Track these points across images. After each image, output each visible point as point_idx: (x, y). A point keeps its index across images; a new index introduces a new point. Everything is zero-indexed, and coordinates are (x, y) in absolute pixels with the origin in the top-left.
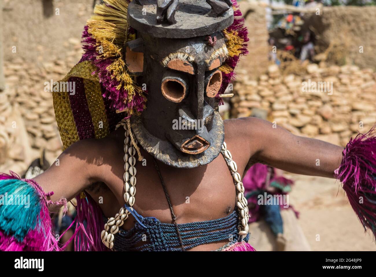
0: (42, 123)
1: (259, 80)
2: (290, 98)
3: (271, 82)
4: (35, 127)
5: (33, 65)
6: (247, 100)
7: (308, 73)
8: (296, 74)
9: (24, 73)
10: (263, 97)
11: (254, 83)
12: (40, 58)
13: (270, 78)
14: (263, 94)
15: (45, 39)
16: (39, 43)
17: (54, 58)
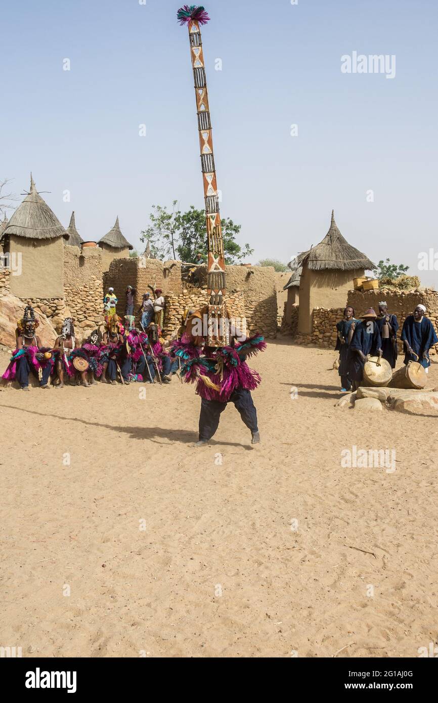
0: (77, 314)
1: (179, 296)
2: (193, 305)
3: (184, 297)
4: (74, 316)
5: (74, 288)
6: (173, 305)
7: (201, 293)
8: (196, 294)
9: (70, 291)
10: (180, 304)
11: (177, 298)
12: (78, 284)
14: (180, 302)
15: (80, 275)
16: (78, 277)
17: (84, 284)
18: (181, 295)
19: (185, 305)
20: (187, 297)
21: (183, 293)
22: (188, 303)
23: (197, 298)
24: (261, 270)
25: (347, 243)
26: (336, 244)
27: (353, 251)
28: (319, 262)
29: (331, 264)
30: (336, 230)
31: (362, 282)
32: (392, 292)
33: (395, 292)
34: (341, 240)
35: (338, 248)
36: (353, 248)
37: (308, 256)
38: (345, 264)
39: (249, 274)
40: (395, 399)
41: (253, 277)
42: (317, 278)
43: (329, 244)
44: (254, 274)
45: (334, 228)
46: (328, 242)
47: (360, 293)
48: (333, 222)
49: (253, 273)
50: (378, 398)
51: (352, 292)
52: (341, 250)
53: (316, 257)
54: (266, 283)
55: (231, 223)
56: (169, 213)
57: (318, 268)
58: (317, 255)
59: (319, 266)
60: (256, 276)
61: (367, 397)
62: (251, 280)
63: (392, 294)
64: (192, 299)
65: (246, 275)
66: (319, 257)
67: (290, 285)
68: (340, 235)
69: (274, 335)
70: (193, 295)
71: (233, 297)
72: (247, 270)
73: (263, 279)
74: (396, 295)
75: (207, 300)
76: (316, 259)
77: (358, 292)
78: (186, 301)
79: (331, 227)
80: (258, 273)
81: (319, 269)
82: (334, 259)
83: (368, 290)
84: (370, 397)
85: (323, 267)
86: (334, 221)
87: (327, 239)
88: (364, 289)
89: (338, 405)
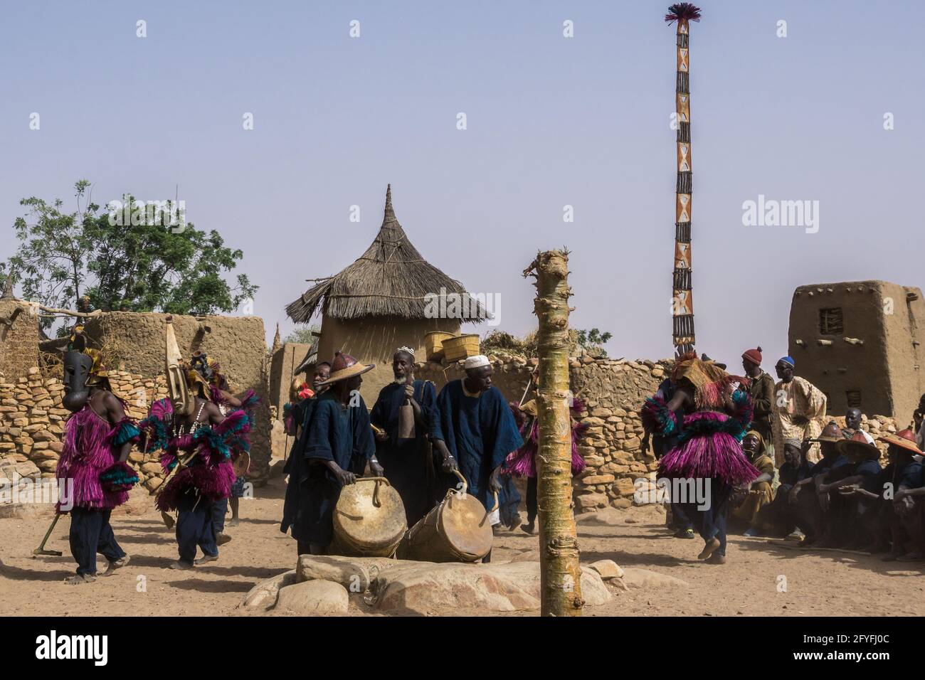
13: (29, 380)
22: (39, 398)
24: (231, 325)
25: (418, 256)
26: (393, 259)
27: (433, 276)
28: (353, 301)
29: (380, 305)
30: (398, 230)
31: (443, 342)
32: (505, 363)
33: (512, 361)
34: (406, 251)
35: (399, 269)
36: (433, 268)
37: (329, 289)
38: (411, 305)
39: (200, 334)
40: (388, 582)
41: (212, 341)
42: (349, 338)
43: (378, 261)
44: (214, 333)
45: (390, 226)
46: (377, 256)
47: (439, 367)
48: (388, 211)
49: (208, 329)
50: (340, 579)
51: (422, 365)
52: (405, 273)
53: (345, 289)
54: (243, 356)
55: (217, 243)
56: (65, 211)
57: (349, 313)
58: (350, 285)
59: (352, 308)
60: (216, 338)
61: (312, 579)
62: (204, 348)
63: (506, 367)
64: (50, 389)
65: (193, 335)
66: (353, 290)
68: (405, 240)
69: (261, 476)
70: (53, 380)
71: (152, 385)
72: (197, 323)
73: (234, 345)
74: (514, 369)
76: (347, 294)
77: (433, 366)
78: (35, 392)
79: (385, 223)
80: (223, 330)
81: (351, 316)
82: (388, 293)
83: (456, 361)
84: (322, 578)
85: (360, 310)
86: (391, 211)
87: (374, 250)
88: (448, 357)
89: (245, 604)
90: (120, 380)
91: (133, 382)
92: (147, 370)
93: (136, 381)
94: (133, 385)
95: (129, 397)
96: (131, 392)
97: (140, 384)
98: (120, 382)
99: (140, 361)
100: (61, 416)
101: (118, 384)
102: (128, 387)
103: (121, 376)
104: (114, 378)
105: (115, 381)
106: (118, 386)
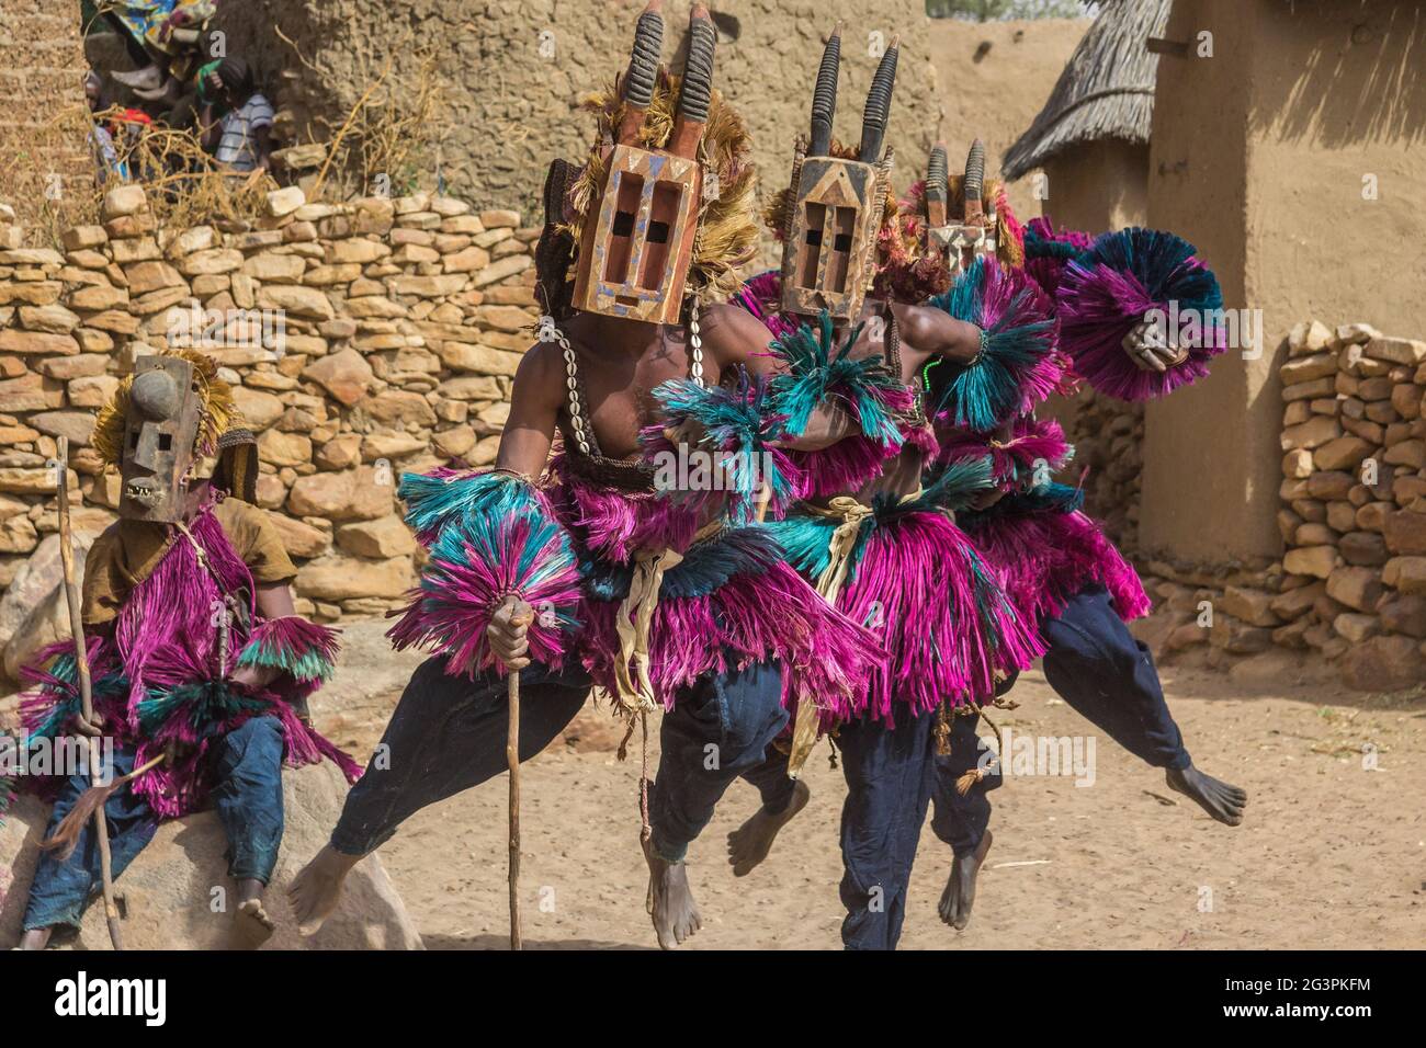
1: (69, 244)
3: (121, 251)
6: (18, 325)
7: (269, 217)
10: (86, 313)
11: (52, 257)
13: (113, 235)
14: (85, 299)
18: (90, 234)
19: (127, 324)
20: (146, 248)
21: (105, 218)
22: (152, 303)
23: (234, 258)
49: (728, 25)
60: (753, 54)
64: (192, 265)
67: (1063, 132)
70: (201, 237)
75: (325, 274)
78: (139, 279)
80: (775, 25)
90: (439, 231)
91: (486, 239)
92: (503, 179)
93: (500, 234)
94: (490, 249)
95: (477, 297)
96: (486, 276)
97: (513, 245)
98: (443, 240)
99: (475, 149)
100: (235, 367)
101: (434, 246)
102: (472, 257)
103: (444, 217)
104: (418, 225)
105: (426, 238)
106: (435, 256)
